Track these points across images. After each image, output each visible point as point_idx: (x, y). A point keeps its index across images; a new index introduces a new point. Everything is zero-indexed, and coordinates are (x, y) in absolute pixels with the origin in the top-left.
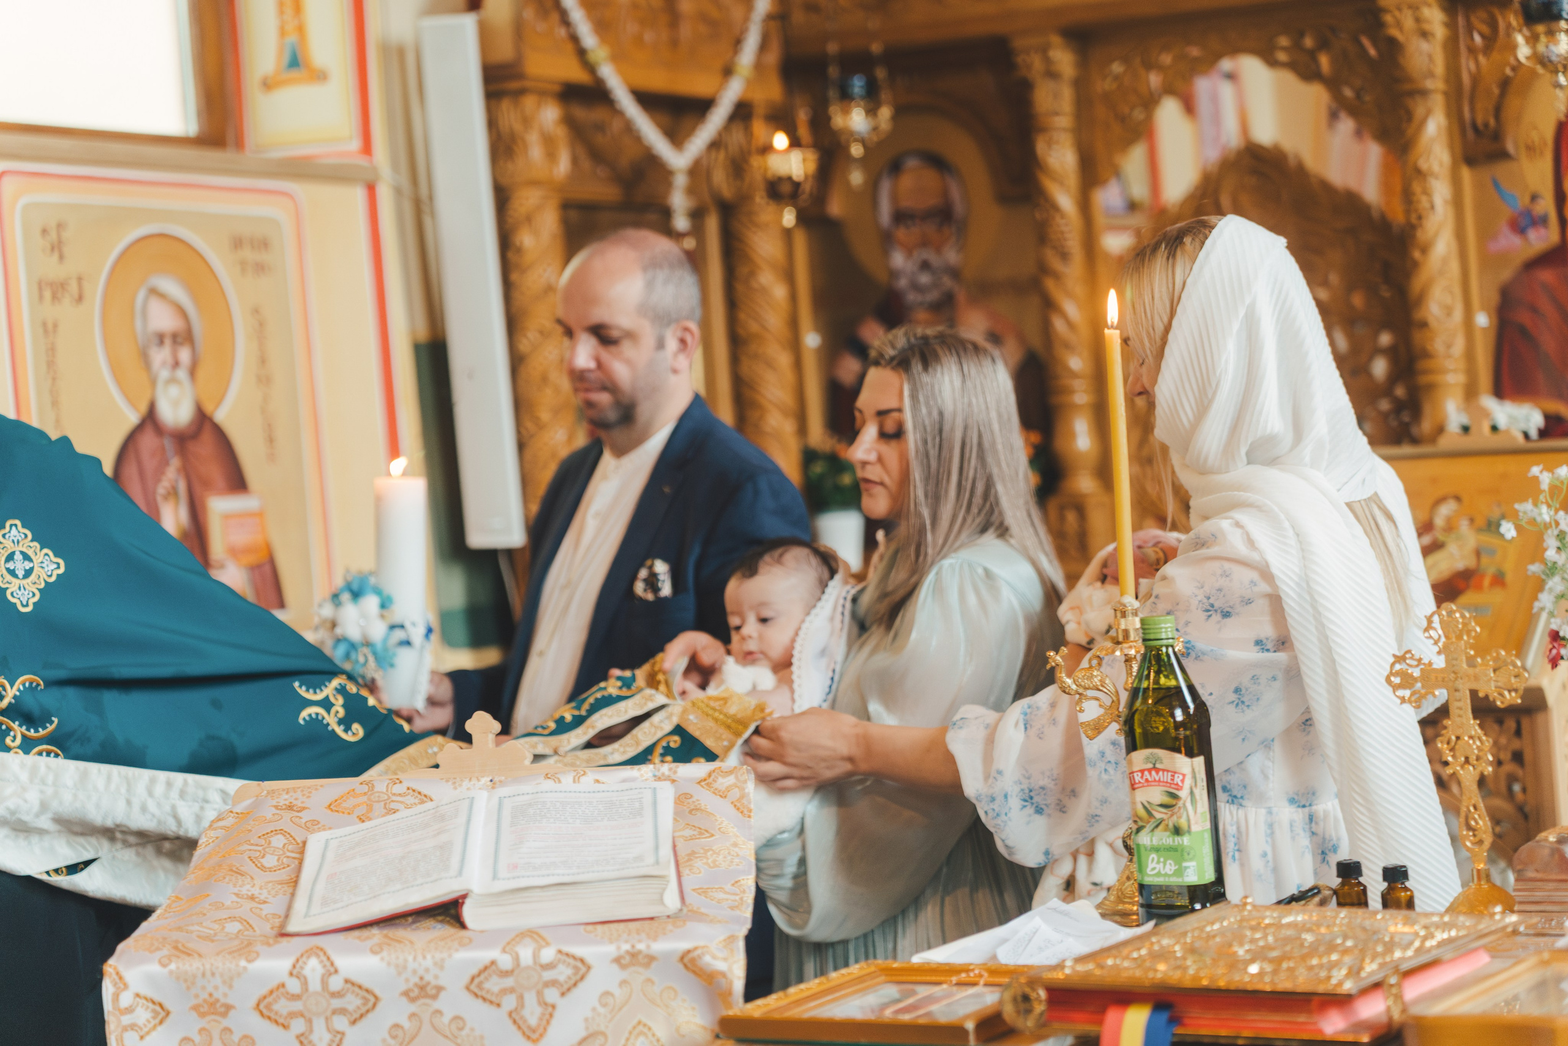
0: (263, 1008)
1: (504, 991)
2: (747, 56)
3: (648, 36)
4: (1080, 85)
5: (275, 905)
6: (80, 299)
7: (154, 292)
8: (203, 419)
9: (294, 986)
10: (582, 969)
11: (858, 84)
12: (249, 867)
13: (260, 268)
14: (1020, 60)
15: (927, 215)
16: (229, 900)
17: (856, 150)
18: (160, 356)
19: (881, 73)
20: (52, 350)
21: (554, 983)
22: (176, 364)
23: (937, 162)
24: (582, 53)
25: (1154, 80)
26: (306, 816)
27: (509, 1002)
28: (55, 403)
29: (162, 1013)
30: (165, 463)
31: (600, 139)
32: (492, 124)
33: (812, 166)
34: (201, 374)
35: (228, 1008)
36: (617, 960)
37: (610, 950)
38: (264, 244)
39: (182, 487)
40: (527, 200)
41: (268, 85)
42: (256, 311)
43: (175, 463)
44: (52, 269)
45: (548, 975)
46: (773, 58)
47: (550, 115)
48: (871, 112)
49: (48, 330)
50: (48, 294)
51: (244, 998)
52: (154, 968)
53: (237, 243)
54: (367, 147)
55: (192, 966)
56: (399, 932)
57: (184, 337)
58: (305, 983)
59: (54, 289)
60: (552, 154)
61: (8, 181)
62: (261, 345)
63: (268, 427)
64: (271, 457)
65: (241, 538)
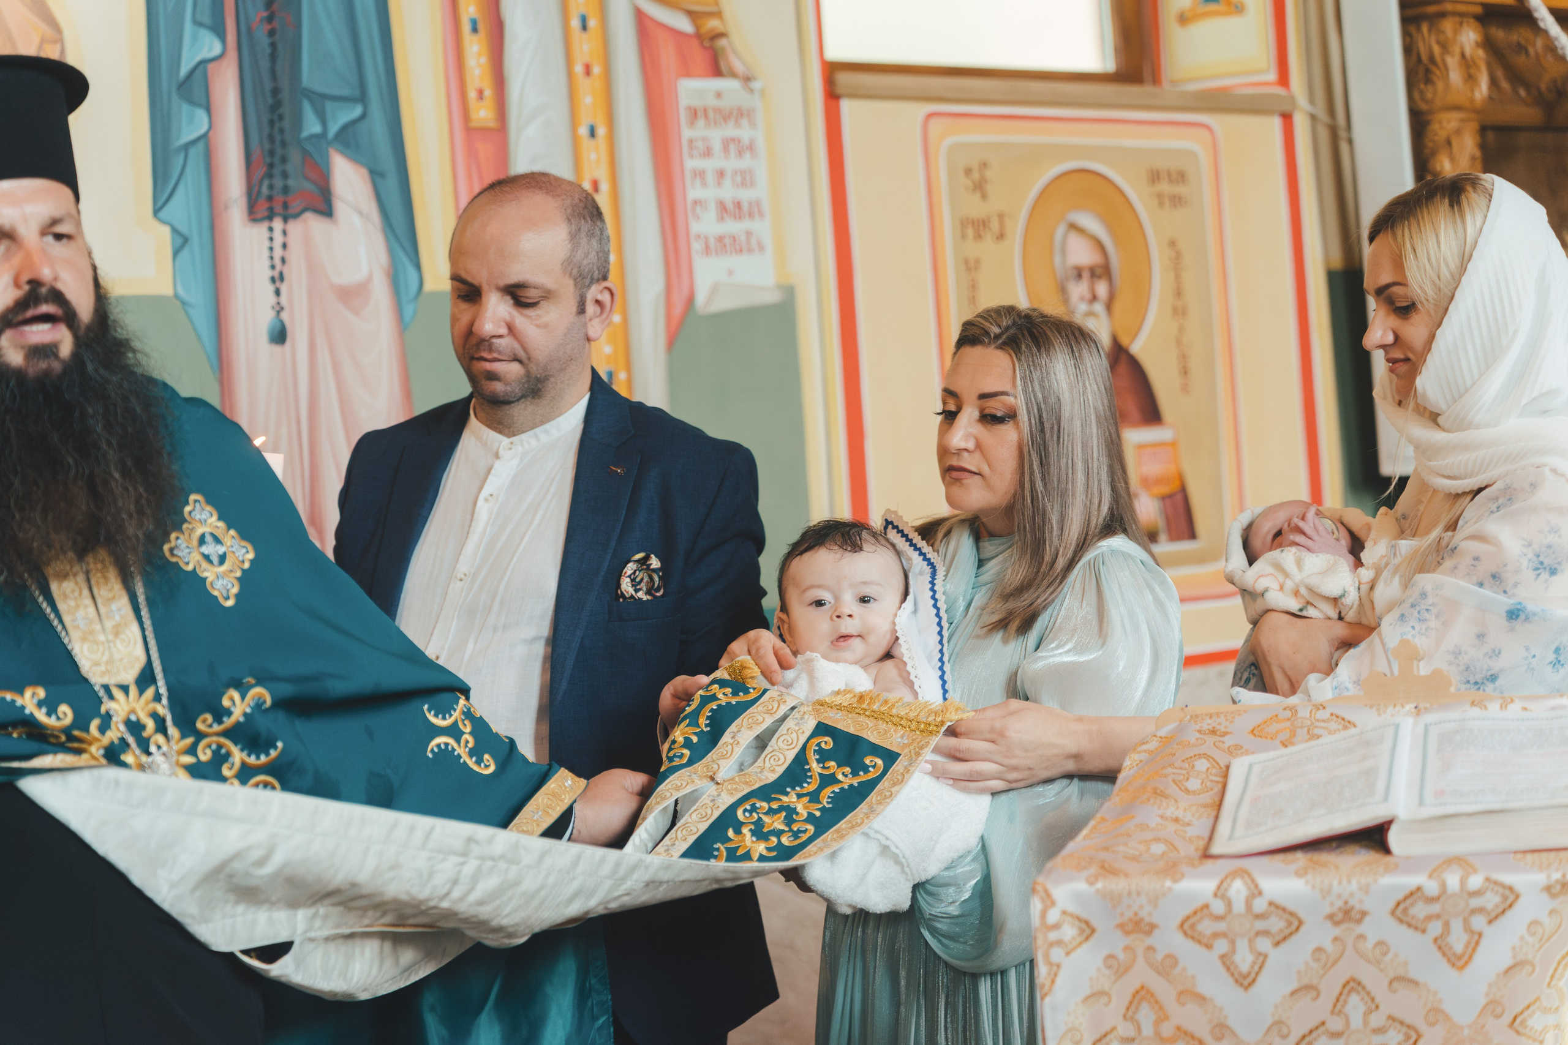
0: (1188, 927)
1: (1429, 918)
5: (1199, 828)
6: (1001, 236)
7: (1073, 227)
8: (1119, 352)
9: (1218, 907)
10: (1510, 897)
12: (1173, 789)
13: (1177, 201)
16: (1154, 821)
18: (1078, 290)
20: (973, 287)
21: (1480, 910)
22: (1094, 298)
26: (1229, 741)
27: (1435, 928)
29: (1088, 930)
31: (1521, 60)
32: (1409, 49)
34: (1118, 306)
35: (1152, 927)
36: (1548, 889)
37: (1540, 878)
38: (1181, 177)
40: (1446, 124)
41: (1184, 19)
42: (1172, 244)
44: (976, 208)
47: (1469, 37)
49: (970, 266)
50: (970, 232)
51: (1169, 917)
52: (1081, 886)
53: (1155, 177)
54: (1283, 78)
55: (1118, 885)
56: (1324, 857)
57: (1101, 271)
58: (1229, 904)
59: (976, 227)
60: (1470, 78)
61: (934, 123)
62: (1178, 277)
63: (1183, 358)
64: (1185, 388)
65: (1153, 468)
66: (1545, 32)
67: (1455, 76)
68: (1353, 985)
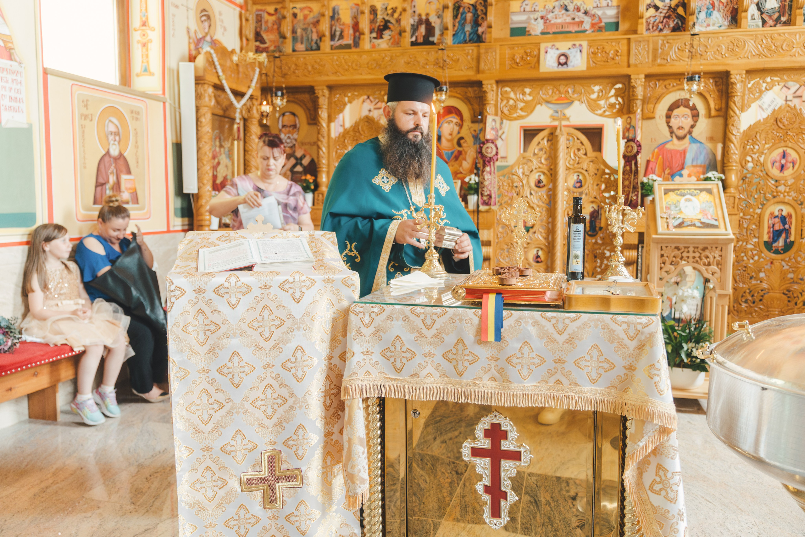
0: (216, 291)
1: (290, 288)
2: (254, 84)
3: (233, 75)
4: (329, 98)
6: (91, 120)
7: (110, 121)
8: (121, 155)
9: (226, 285)
10: (313, 282)
11: (279, 93)
13: (137, 119)
14: (316, 92)
15: (290, 126)
17: (278, 109)
18: (111, 138)
19: (284, 91)
20: (83, 132)
21: (305, 286)
22: (115, 140)
23: (294, 114)
24: (218, 77)
25: (346, 99)
26: (210, 241)
27: (291, 291)
28: (84, 146)
29: (183, 291)
30: (111, 165)
31: (219, 99)
32: (196, 91)
33: (271, 110)
34: (121, 143)
35: (205, 291)
36: (324, 281)
37: (322, 277)
38: (138, 113)
39: (115, 171)
40: (204, 110)
41: (137, 75)
42: (135, 130)
43: (114, 165)
44: (85, 111)
45: (303, 284)
46: (258, 86)
47: (210, 90)
48: (282, 100)
49: (83, 127)
50: (83, 117)
51: (210, 288)
52: (183, 279)
53: (132, 112)
54: (164, 93)
55: (195, 278)
57: (117, 134)
58: (230, 283)
59: (85, 117)
60: (210, 100)
61: (74, 86)
62: (136, 138)
63: (137, 159)
64: (137, 166)
65: (129, 186)
66: (226, 92)
67: (207, 99)
68: (266, 307)
